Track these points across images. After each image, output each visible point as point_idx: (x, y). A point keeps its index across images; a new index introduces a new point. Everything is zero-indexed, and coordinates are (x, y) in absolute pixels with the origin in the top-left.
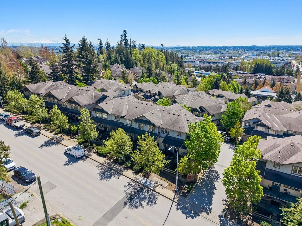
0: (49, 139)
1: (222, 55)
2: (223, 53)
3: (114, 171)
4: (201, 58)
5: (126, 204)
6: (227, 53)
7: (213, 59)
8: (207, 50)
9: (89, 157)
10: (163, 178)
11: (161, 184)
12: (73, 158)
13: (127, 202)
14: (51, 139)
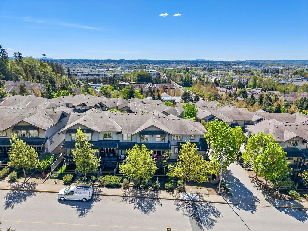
0: (8, 192)
1: (98, 68)
2: (98, 66)
3: (148, 198)
4: (78, 70)
5: (201, 227)
6: (101, 66)
7: (92, 71)
8: (80, 63)
9: (100, 194)
10: (198, 187)
11: (202, 193)
12: (81, 203)
13: (199, 224)
14: (13, 190)
